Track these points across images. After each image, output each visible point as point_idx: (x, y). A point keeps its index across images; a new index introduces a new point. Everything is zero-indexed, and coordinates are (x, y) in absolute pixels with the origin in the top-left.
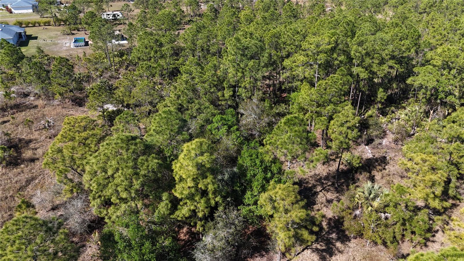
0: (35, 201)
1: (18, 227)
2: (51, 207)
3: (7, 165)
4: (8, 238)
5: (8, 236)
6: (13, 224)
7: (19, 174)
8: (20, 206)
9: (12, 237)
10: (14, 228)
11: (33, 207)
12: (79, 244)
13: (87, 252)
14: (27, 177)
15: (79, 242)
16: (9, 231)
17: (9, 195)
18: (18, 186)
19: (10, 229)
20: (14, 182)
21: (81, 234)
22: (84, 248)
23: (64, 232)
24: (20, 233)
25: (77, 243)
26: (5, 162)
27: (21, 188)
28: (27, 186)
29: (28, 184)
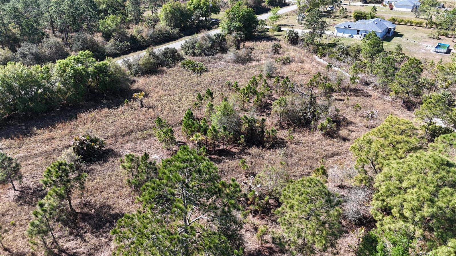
0: (330, 172)
1: (310, 185)
2: (339, 184)
3: (325, 134)
4: (300, 189)
5: (301, 187)
6: (308, 181)
7: (330, 145)
8: (318, 170)
9: (303, 190)
10: (308, 184)
11: (327, 176)
12: (345, 228)
13: (347, 239)
14: (334, 150)
15: (345, 227)
16: (303, 184)
17: (315, 157)
18: (325, 154)
19: (304, 182)
20: (324, 149)
21: (350, 221)
22: (347, 234)
23: (339, 211)
24: (309, 191)
25: (343, 226)
26: (325, 131)
27: (326, 157)
28: (330, 157)
29: (332, 156)
